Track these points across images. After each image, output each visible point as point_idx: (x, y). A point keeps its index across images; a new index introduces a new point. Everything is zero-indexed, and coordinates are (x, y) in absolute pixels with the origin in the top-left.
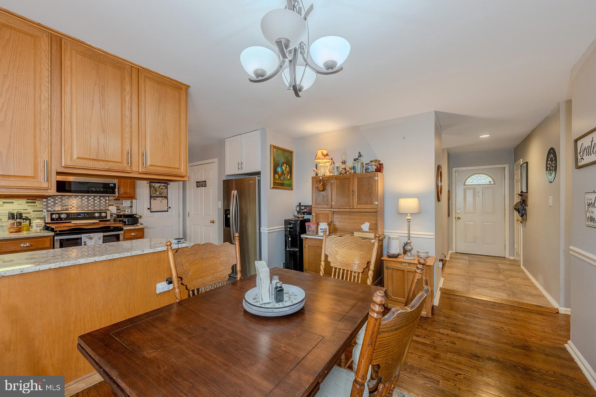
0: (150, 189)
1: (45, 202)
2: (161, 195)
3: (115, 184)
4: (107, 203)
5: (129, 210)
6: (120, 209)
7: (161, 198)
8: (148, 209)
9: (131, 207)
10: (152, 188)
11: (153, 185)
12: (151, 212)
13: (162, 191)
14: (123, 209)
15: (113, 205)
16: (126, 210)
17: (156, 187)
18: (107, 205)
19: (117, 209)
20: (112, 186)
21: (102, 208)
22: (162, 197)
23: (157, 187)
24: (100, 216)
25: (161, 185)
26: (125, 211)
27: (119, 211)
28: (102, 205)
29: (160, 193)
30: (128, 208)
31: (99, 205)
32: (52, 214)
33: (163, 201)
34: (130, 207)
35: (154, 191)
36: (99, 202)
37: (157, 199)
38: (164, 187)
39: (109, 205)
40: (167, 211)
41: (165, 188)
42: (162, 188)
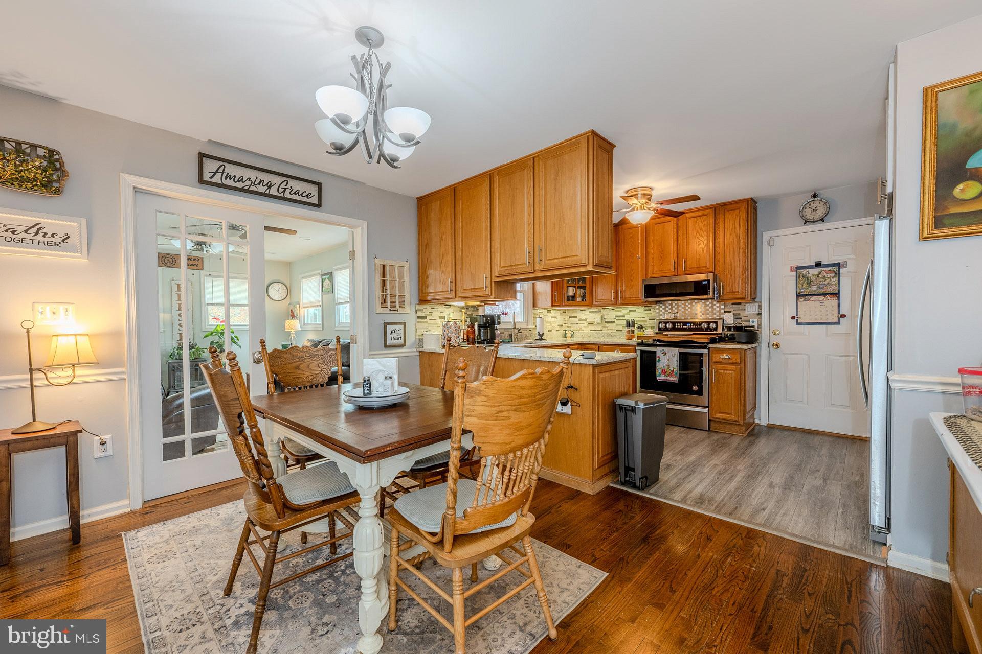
0: (796, 280)
1: (657, 309)
2: (822, 291)
3: (709, 281)
4: (722, 309)
5: (756, 321)
6: (741, 319)
7: (822, 298)
8: (793, 318)
9: (760, 314)
10: (801, 278)
11: (804, 273)
12: (798, 324)
13: (826, 282)
14: (746, 318)
15: (731, 312)
16: (751, 320)
17: (810, 275)
18: (723, 311)
19: (735, 319)
20: (705, 284)
21: (715, 316)
22: (824, 295)
23: (813, 275)
24: (709, 327)
25: (822, 271)
26: (749, 321)
27: (740, 321)
28: (715, 311)
29: (819, 287)
30: (753, 316)
31: (712, 312)
32: (660, 323)
33: (826, 303)
34: (758, 315)
35: (805, 284)
36: (712, 307)
37: (813, 298)
38: (829, 275)
39: (725, 312)
40: (838, 323)
41: (833, 275)
42: (824, 277)
